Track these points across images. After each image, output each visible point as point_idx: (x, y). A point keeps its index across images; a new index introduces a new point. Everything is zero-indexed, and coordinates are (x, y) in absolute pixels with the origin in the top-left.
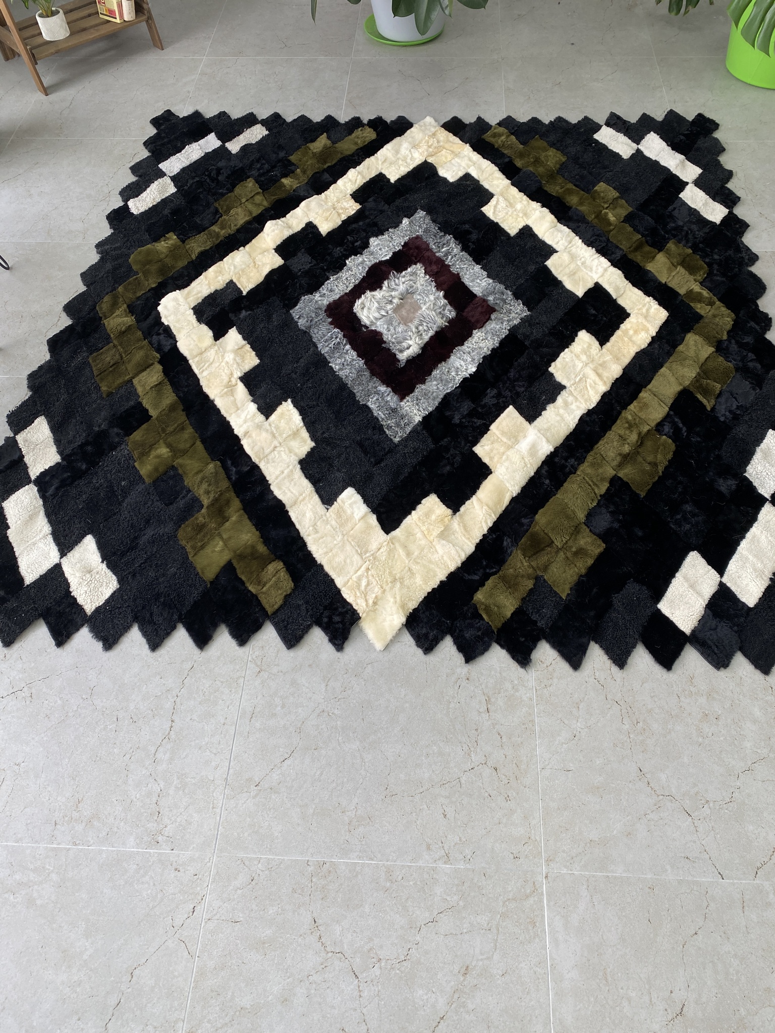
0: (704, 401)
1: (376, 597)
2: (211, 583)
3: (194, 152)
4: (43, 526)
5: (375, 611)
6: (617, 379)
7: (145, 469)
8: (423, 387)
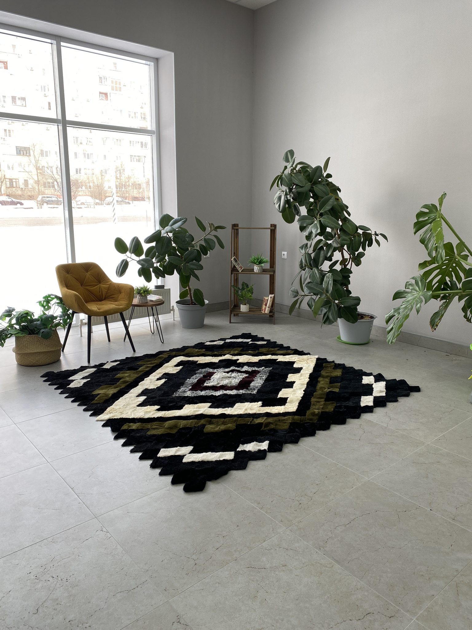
0: (263, 428)
1: (112, 412)
2: (92, 395)
3: (240, 340)
4: (87, 374)
5: (108, 414)
6: (250, 413)
7: (119, 375)
8: (200, 391)
